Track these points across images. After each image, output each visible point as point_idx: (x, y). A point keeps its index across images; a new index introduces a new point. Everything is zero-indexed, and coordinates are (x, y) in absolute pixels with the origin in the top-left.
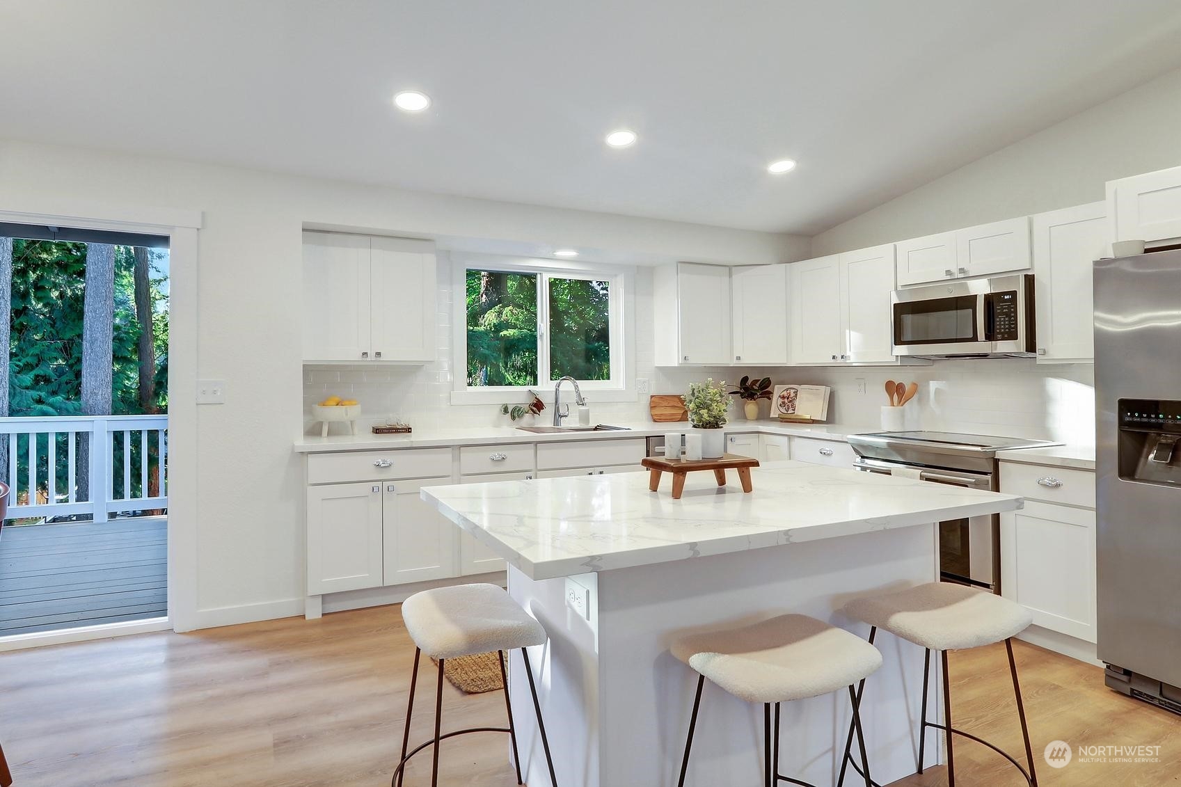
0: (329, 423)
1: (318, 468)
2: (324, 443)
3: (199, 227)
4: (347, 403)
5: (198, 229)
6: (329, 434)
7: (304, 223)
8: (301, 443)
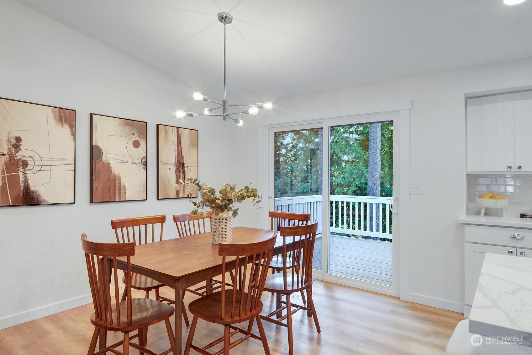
0: (486, 208)
1: (471, 233)
2: (482, 219)
3: (410, 108)
4: (497, 197)
5: (410, 109)
6: (486, 214)
7: (465, 94)
8: (463, 217)
